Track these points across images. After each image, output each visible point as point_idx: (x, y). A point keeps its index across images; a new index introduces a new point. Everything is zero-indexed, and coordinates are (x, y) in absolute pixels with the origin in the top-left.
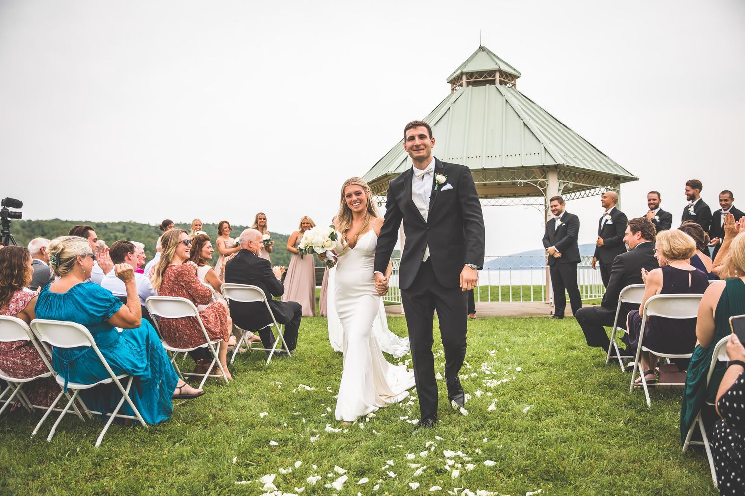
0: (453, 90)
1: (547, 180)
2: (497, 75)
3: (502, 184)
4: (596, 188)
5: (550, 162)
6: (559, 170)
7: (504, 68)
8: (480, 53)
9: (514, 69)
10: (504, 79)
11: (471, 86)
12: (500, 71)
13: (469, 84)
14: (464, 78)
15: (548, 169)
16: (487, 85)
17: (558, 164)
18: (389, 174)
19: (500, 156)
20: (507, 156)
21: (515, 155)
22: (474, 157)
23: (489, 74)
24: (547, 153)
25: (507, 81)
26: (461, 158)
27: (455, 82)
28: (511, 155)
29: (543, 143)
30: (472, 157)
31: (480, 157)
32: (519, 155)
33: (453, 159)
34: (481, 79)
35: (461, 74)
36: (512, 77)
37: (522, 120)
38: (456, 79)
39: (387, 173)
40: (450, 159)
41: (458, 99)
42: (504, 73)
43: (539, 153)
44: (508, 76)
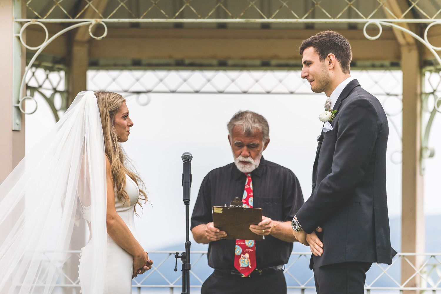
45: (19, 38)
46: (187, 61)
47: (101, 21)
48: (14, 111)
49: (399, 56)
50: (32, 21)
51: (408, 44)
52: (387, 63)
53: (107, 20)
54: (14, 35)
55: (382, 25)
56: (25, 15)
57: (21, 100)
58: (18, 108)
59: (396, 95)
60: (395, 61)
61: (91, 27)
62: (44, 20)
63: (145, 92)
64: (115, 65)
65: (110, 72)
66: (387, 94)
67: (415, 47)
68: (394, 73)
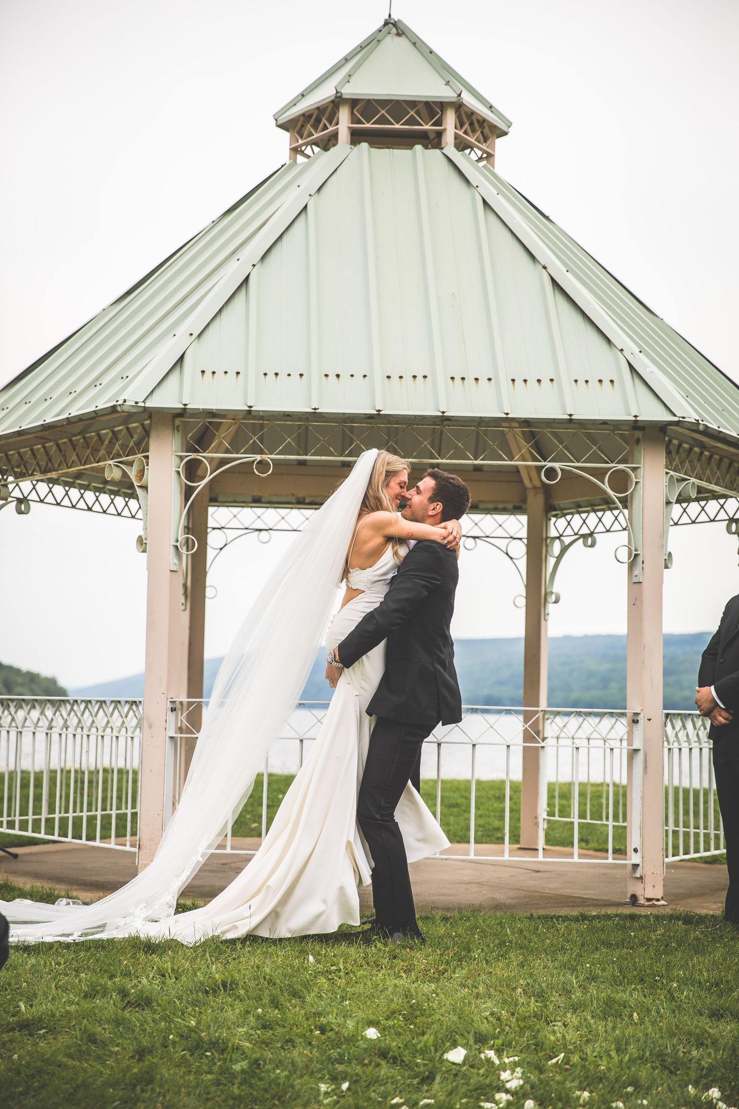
0: (296, 150)
1: (634, 469)
2: (450, 119)
3: (497, 470)
4: (726, 497)
5: (653, 413)
6: (667, 439)
7: (468, 99)
8: (389, 38)
9: (491, 107)
10: (466, 133)
11: (364, 145)
12: (458, 106)
13: (357, 137)
14: (344, 115)
15: (639, 434)
16: (418, 148)
17: (681, 419)
18: (125, 408)
19: (490, 379)
20: (513, 380)
21: (539, 381)
22: (408, 378)
23: (424, 112)
24: (638, 382)
25: (473, 140)
26: (365, 376)
27: (302, 126)
28: (525, 381)
29: (622, 350)
30: (401, 377)
31: (425, 377)
32: (552, 380)
33: (338, 376)
34: (397, 126)
35: (333, 102)
36: (487, 131)
37: (544, 270)
38: (310, 116)
39: (120, 405)
40: (326, 375)
41: (329, 182)
42: (466, 114)
43: (612, 381)
44: (476, 125)
45: (178, 473)
46: (307, 501)
48: (172, 550)
49: (524, 501)
50: (193, 456)
51: (535, 487)
52: (510, 506)
53: (273, 456)
54: (174, 469)
55: (562, 470)
56: (185, 449)
57: (180, 539)
58: (176, 547)
59: (520, 539)
60: (518, 504)
61: (255, 464)
62: (205, 454)
63: (267, 530)
64: (235, 502)
65: (230, 509)
66: (511, 537)
67: (542, 491)
68: (518, 516)
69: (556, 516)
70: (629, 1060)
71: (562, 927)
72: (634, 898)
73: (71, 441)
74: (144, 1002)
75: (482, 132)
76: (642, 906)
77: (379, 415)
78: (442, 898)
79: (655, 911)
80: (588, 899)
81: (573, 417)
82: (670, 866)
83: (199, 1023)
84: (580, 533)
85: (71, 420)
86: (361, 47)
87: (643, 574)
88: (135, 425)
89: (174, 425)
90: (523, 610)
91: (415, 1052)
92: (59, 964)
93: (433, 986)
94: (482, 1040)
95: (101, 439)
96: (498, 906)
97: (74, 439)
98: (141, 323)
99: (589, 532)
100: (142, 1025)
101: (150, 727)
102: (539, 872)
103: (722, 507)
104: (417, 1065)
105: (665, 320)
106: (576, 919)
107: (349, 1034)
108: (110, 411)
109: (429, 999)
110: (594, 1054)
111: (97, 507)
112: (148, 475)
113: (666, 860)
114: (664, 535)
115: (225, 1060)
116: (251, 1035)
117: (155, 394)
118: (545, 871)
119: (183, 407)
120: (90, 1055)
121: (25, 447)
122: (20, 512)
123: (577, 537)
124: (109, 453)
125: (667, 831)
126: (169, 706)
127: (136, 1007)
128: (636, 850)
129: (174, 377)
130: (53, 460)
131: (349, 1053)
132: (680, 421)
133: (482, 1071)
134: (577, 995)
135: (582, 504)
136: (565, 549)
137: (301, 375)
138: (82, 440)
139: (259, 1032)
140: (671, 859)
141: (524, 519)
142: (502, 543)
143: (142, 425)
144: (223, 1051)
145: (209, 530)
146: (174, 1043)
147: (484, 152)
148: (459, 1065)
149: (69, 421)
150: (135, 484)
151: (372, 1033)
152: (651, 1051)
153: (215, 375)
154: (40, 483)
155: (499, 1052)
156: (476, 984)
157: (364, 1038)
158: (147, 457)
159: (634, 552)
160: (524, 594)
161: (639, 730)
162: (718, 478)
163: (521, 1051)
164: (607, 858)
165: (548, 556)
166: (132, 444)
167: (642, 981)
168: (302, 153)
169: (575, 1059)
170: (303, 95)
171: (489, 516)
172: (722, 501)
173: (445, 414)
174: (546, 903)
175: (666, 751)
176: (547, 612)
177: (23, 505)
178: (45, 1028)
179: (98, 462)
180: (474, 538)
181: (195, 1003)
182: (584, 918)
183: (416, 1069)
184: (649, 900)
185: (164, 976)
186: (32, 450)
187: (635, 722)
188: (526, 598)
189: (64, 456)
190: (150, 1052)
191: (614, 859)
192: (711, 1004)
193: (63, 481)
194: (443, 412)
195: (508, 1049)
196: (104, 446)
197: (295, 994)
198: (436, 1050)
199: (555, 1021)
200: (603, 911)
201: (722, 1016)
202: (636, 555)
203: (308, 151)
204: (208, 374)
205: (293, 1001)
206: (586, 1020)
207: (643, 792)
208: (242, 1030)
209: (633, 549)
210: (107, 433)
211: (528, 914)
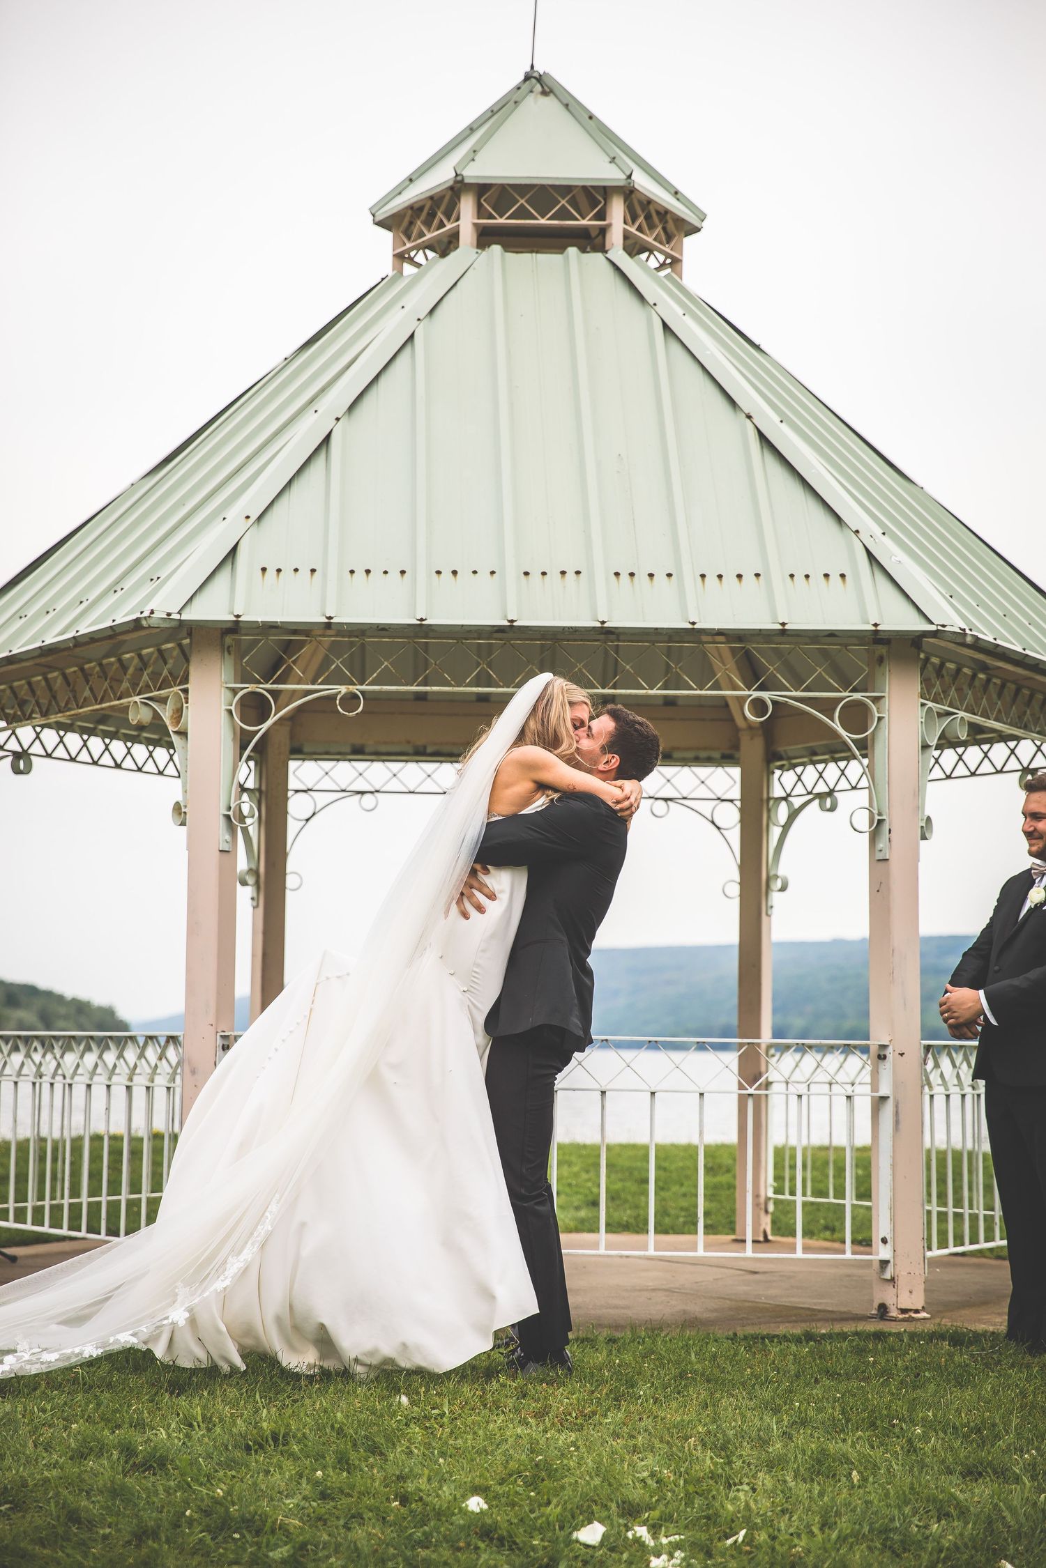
0: (401, 257)
1: (876, 700)
2: (617, 211)
3: (680, 702)
4: (1016, 738)
5: (900, 619)
6: (922, 656)
7: (642, 182)
8: (531, 98)
9: (676, 193)
10: (640, 229)
11: (496, 249)
12: (629, 193)
13: (486, 237)
14: (467, 207)
15: (882, 650)
16: (572, 251)
17: (940, 628)
18: (152, 622)
19: (669, 575)
20: (703, 576)
21: (739, 576)
22: (554, 575)
23: (583, 201)
24: (879, 577)
25: (650, 240)
26: (493, 573)
27: (411, 223)
28: (720, 577)
29: (857, 532)
30: (544, 574)
31: (578, 573)
32: (757, 575)
33: (455, 573)
34: (543, 221)
35: (451, 188)
36: (671, 226)
37: (748, 420)
38: (421, 209)
39: (145, 618)
40: (439, 572)
41: (445, 300)
42: (640, 202)
43: (843, 576)
44: (656, 219)
45: (230, 712)
46: (429, 750)
47: (355, 689)
48: (222, 821)
49: (736, 747)
50: (251, 687)
51: (750, 728)
52: (717, 755)
53: (364, 687)
54: (224, 707)
55: (772, 701)
56: (240, 678)
57: (233, 806)
58: (228, 817)
59: (731, 801)
60: (728, 752)
61: (338, 698)
62: (268, 686)
63: (372, 792)
64: (327, 753)
65: (320, 763)
66: (719, 799)
67: (760, 732)
68: (728, 769)
69: (781, 768)
70: (839, 1537)
71: (774, 1350)
72: (883, 1308)
73: (82, 669)
74: (157, 1463)
75: (664, 229)
76: (895, 1320)
77: (512, 627)
78: (612, 1311)
79: (910, 1327)
80: (819, 1311)
81: (787, 627)
82: (933, 1263)
83: (229, 1493)
84: (814, 792)
85: (78, 639)
86: (493, 112)
87: (890, 848)
88: (169, 645)
89: (222, 645)
90: (737, 901)
91: (533, 1530)
92: (44, 1411)
93: (573, 1436)
94: (631, 1511)
95: (124, 667)
96: (690, 1322)
97: (86, 666)
98: (181, 503)
99: (827, 790)
100: (148, 1497)
101: (193, 1072)
102: (756, 1273)
103: (1013, 751)
104: (533, 1548)
105: (925, 488)
106: (798, 1340)
107: (441, 1506)
108: (132, 626)
109: (562, 1455)
110: (791, 1530)
111: (128, 763)
112: (187, 716)
113: (929, 1254)
114: (919, 793)
115: (258, 1545)
116: (303, 1508)
117: (196, 601)
118: (765, 1273)
119: (235, 619)
120: (69, 1540)
121: (20, 680)
122: (17, 771)
123: (810, 797)
124: (134, 685)
125: (929, 1212)
126: (220, 1042)
127: (146, 1470)
128: (884, 1241)
129: (224, 575)
130: (59, 697)
131: (439, 1533)
132: (938, 630)
133: (625, 1556)
134: (777, 1447)
135: (818, 751)
136: (794, 814)
137: (403, 572)
138: (98, 669)
139: (314, 1504)
140: (936, 1252)
141: (736, 772)
142: (705, 808)
143: (180, 645)
144: (258, 1533)
145: (290, 794)
146: (190, 1522)
147: (667, 256)
148: (594, 1547)
149: (77, 642)
150: (171, 729)
151: (475, 1504)
152: (871, 1525)
153: (281, 574)
154: (46, 730)
155: (655, 1529)
156: (635, 1433)
157: (464, 1512)
158: (186, 691)
159: (877, 817)
160: (738, 879)
161: (886, 1069)
162: (999, 711)
163: (686, 1527)
164: (843, 1252)
165: (771, 825)
166: (165, 672)
167: (873, 1425)
168: (411, 261)
169: (762, 1537)
170: (411, 180)
171: (686, 769)
172: (1012, 744)
173: (606, 625)
174: (759, 1318)
175: (927, 1098)
176: (770, 904)
177: (21, 761)
178: (10, 1502)
179: (119, 699)
180: (666, 800)
181: (231, 1464)
182: (809, 1337)
183: (532, 1554)
184: (904, 1311)
185: (191, 1425)
186: (29, 684)
187: (882, 1058)
188: (741, 884)
189: (73, 691)
190: (155, 1535)
191: (853, 1253)
192: (967, 1458)
193: (79, 726)
194: (603, 622)
195: (667, 1524)
196: (128, 676)
197: (374, 1450)
198: (562, 1528)
199: (741, 1484)
200: (837, 1328)
201: (980, 1474)
202: (880, 822)
203: (420, 258)
204: (271, 572)
205: (371, 1460)
206: (785, 1481)
207: (894, 1158)
208: (290, 1503)
209: (876, 812)
210: (132, 658)
211: (731, 1333)
